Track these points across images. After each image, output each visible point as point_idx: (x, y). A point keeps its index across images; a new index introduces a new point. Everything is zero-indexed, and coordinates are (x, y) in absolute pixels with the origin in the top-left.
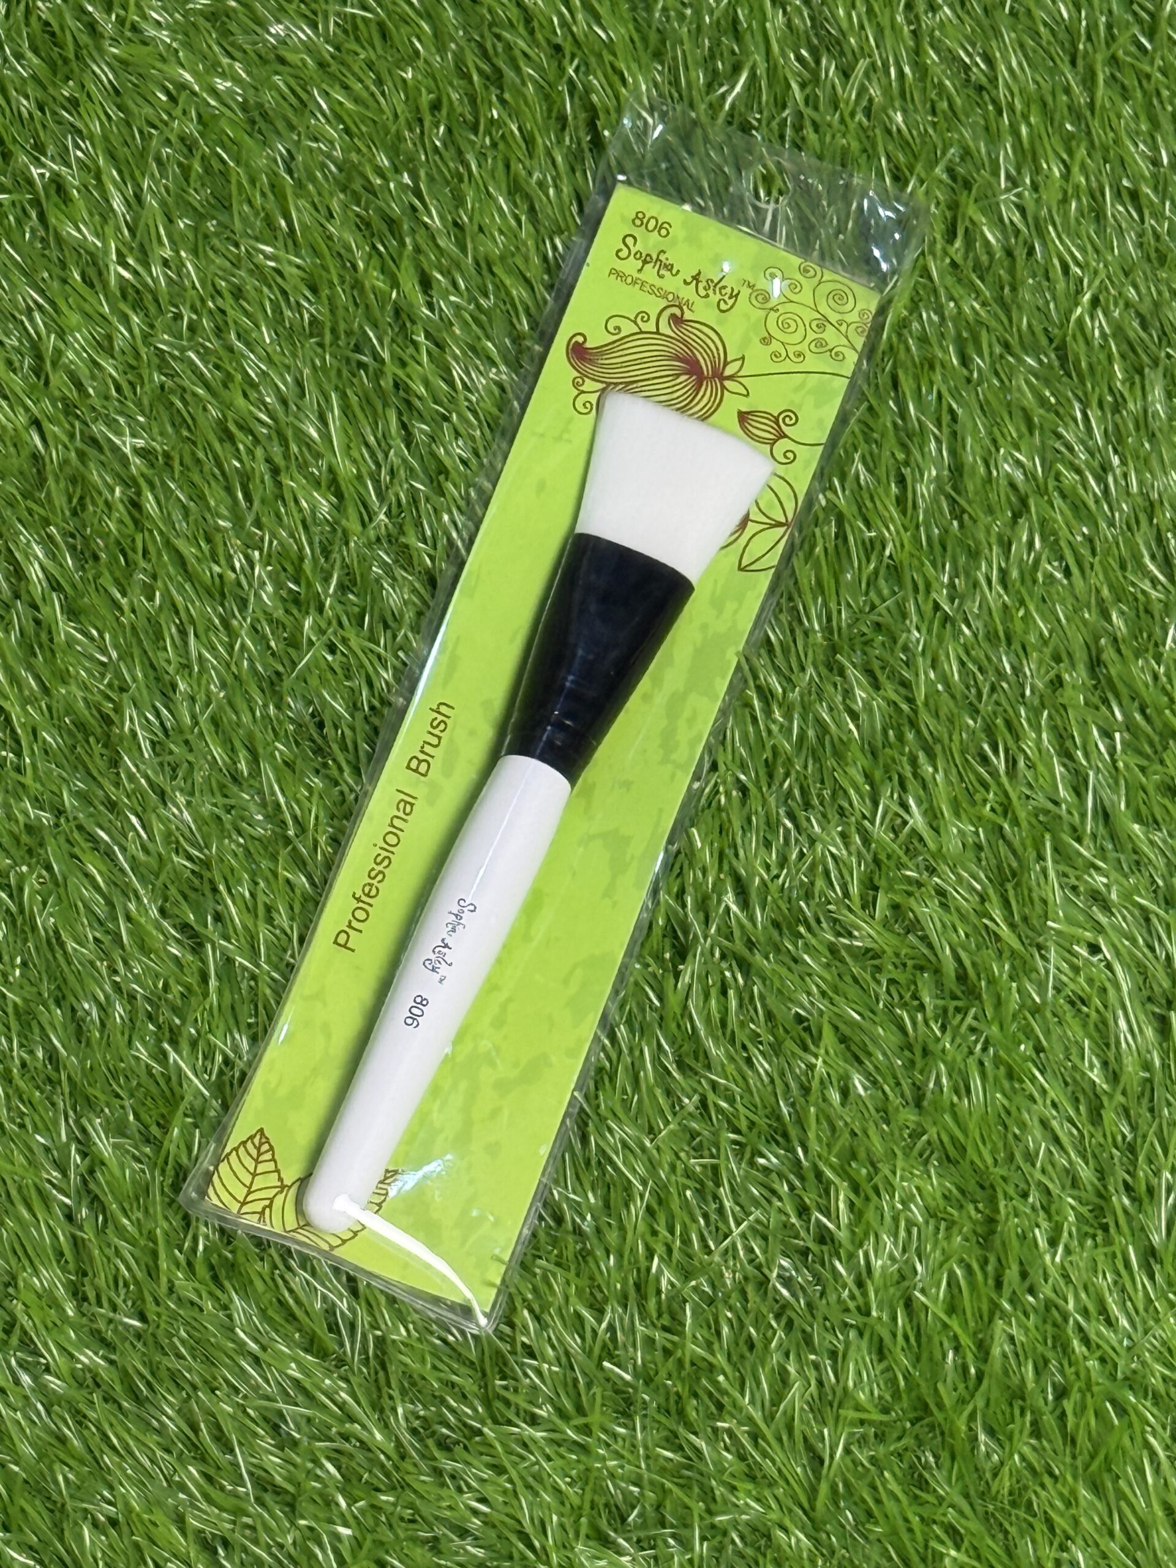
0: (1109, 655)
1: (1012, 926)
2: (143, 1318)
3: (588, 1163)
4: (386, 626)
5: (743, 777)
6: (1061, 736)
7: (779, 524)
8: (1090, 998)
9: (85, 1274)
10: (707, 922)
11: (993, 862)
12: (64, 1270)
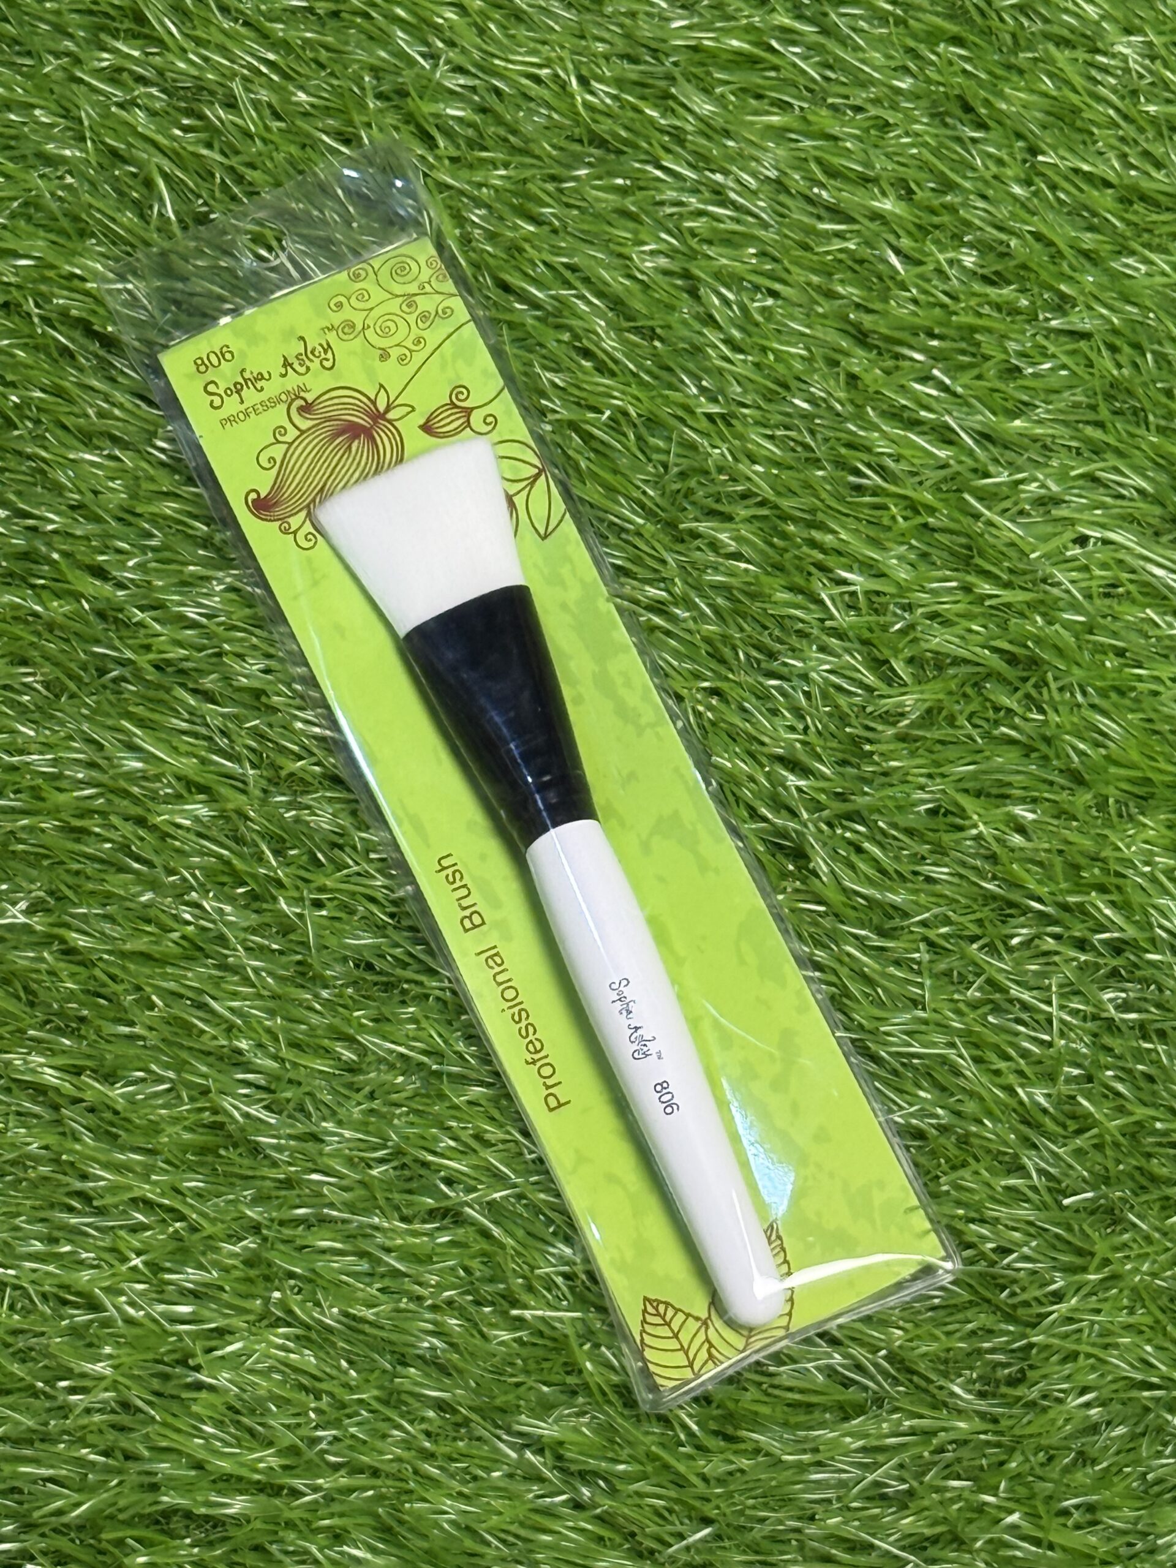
0: (868, 321)
1: (1008, 585)
2: (707, 1521)
3: (895, 1072)
4: (341, 847)
5: (706, 684)
6: (896, 415)
7: (536, 477)
8: (1117, 578)
9: (633, 1535)
10: (794, 814)
11: (945, 555)
12: (614, 1547)
